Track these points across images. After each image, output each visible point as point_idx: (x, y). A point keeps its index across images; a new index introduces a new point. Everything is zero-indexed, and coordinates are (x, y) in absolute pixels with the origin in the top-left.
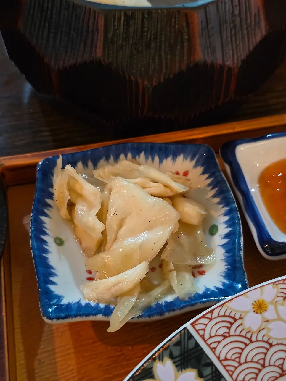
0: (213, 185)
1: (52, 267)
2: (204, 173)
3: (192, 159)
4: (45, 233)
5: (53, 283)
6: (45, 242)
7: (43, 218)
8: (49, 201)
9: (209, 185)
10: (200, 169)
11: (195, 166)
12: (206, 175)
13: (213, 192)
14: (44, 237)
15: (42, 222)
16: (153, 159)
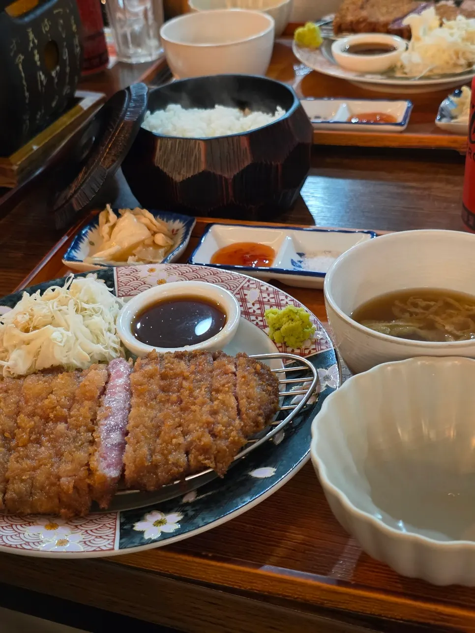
0: (184, 233)
4: (85, 236)
11: (183, 227)
14: (84, 238)
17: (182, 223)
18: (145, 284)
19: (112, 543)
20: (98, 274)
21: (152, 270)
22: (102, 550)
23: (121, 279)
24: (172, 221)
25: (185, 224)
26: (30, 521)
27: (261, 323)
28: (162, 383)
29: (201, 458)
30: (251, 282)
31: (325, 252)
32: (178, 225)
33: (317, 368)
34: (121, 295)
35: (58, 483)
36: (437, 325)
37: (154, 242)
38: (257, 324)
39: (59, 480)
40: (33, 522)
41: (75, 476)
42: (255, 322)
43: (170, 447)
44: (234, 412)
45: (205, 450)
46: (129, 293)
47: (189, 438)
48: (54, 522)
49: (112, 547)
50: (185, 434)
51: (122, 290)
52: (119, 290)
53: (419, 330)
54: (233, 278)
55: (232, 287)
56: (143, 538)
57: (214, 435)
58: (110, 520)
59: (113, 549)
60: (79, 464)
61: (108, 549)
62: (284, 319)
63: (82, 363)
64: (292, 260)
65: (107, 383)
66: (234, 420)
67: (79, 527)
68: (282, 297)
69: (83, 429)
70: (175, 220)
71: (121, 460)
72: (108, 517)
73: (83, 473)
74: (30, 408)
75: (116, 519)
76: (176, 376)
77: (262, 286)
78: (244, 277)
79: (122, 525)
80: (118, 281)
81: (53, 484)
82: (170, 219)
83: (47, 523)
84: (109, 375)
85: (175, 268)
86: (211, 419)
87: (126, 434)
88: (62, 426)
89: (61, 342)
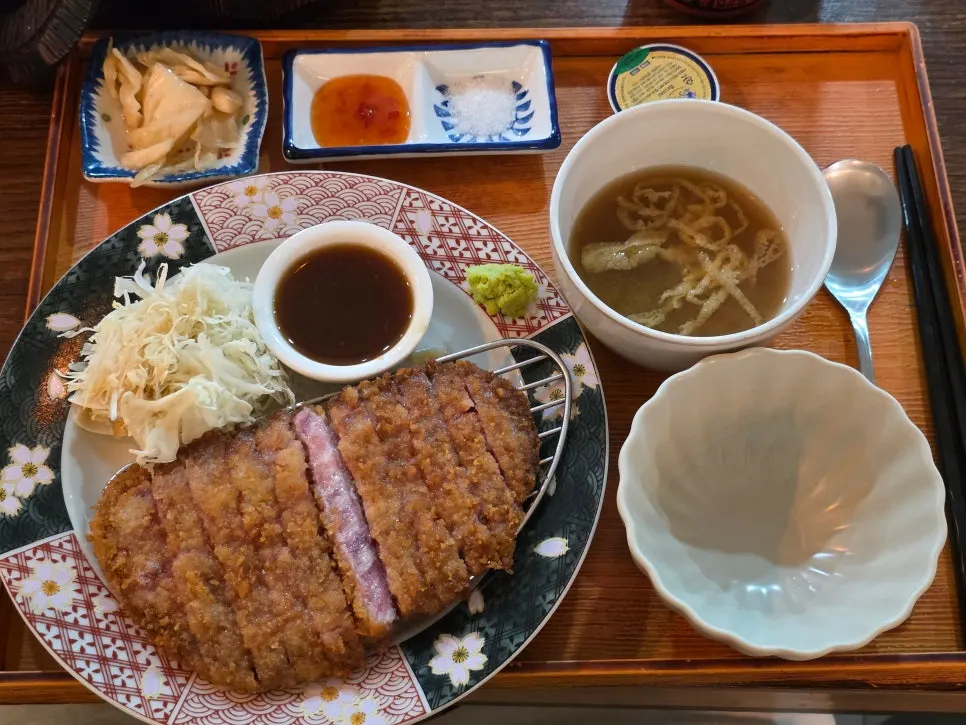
0: (253, 78)
1: (96, 138)
2: (249, 66)
3: (241, 51)
4: (93, 109)
5: (95, 150)
6: (92, 116)
7: (92, 95)
8: (100, 80)
9: (250, 78)
10: (246, 62)
11: (243, 59)
12: (250, 69)
13: (253, 85)
14: (93, 113)
15: (92, 99)
16: (204, 49)
17: (238, 51)
18: (250, 220)
19: (419, 704)
20: (170, 214)
21: (251, 191)
22: (413, 718)
23: (211, 217)
24: (220, 50)
25: (243, 54)
26: (297, 691)
27: (452, 274)
28: (386, 447)
29: (483, 561)
30: (414, 196)
31: (475, 78)
32: (232, 55)
33: (558, 353)
34: (223, 248)
35: (319, 641)
36: (685, 238)
37: (214, 108)
38: (446, 275)
39: (319, 637)
40: (302, 694)
41: (337, 627)
42: (442, 272)
43: (442, 555)
44: (498, 479)
45: (485, 548)
46: (232, 243)
47: (459, 534)
48: (328, 685)
49: (421, 709)
50: (451, 527)
51: (220, 238)
52: (215, 240)
53: (663, 250)
54: (382, 192)
55: (387, 210)
56: (451, 686)
57: (486, 520)
58: (394, 663)
59: (425, 712)
60: (338, 611)
61: (418, 714)
62: (501, 288)
63: (243, 416)
64: (435, 106)
65: (307, 460)
66: (503, 491)
67: (363, 685)
68: (468, 223)
69: (315, 553)
70: (225, 48)
71: (389, 592)
72: (389, 658)
73: (347, 622)
74: (225, 532)
75: (400, 659)
76: (399, 430)
77: (432, 202)
78: (399, 187)
79: (415, 668)
80: (206, 221)
81: (313, 645)
82: (217, 47)
83: (321, 690)
84: (305, 447)
85: (286, 182)
86: (476, 500)
87: (374, 544)
88: (284, 555)
89: (211, 404)
